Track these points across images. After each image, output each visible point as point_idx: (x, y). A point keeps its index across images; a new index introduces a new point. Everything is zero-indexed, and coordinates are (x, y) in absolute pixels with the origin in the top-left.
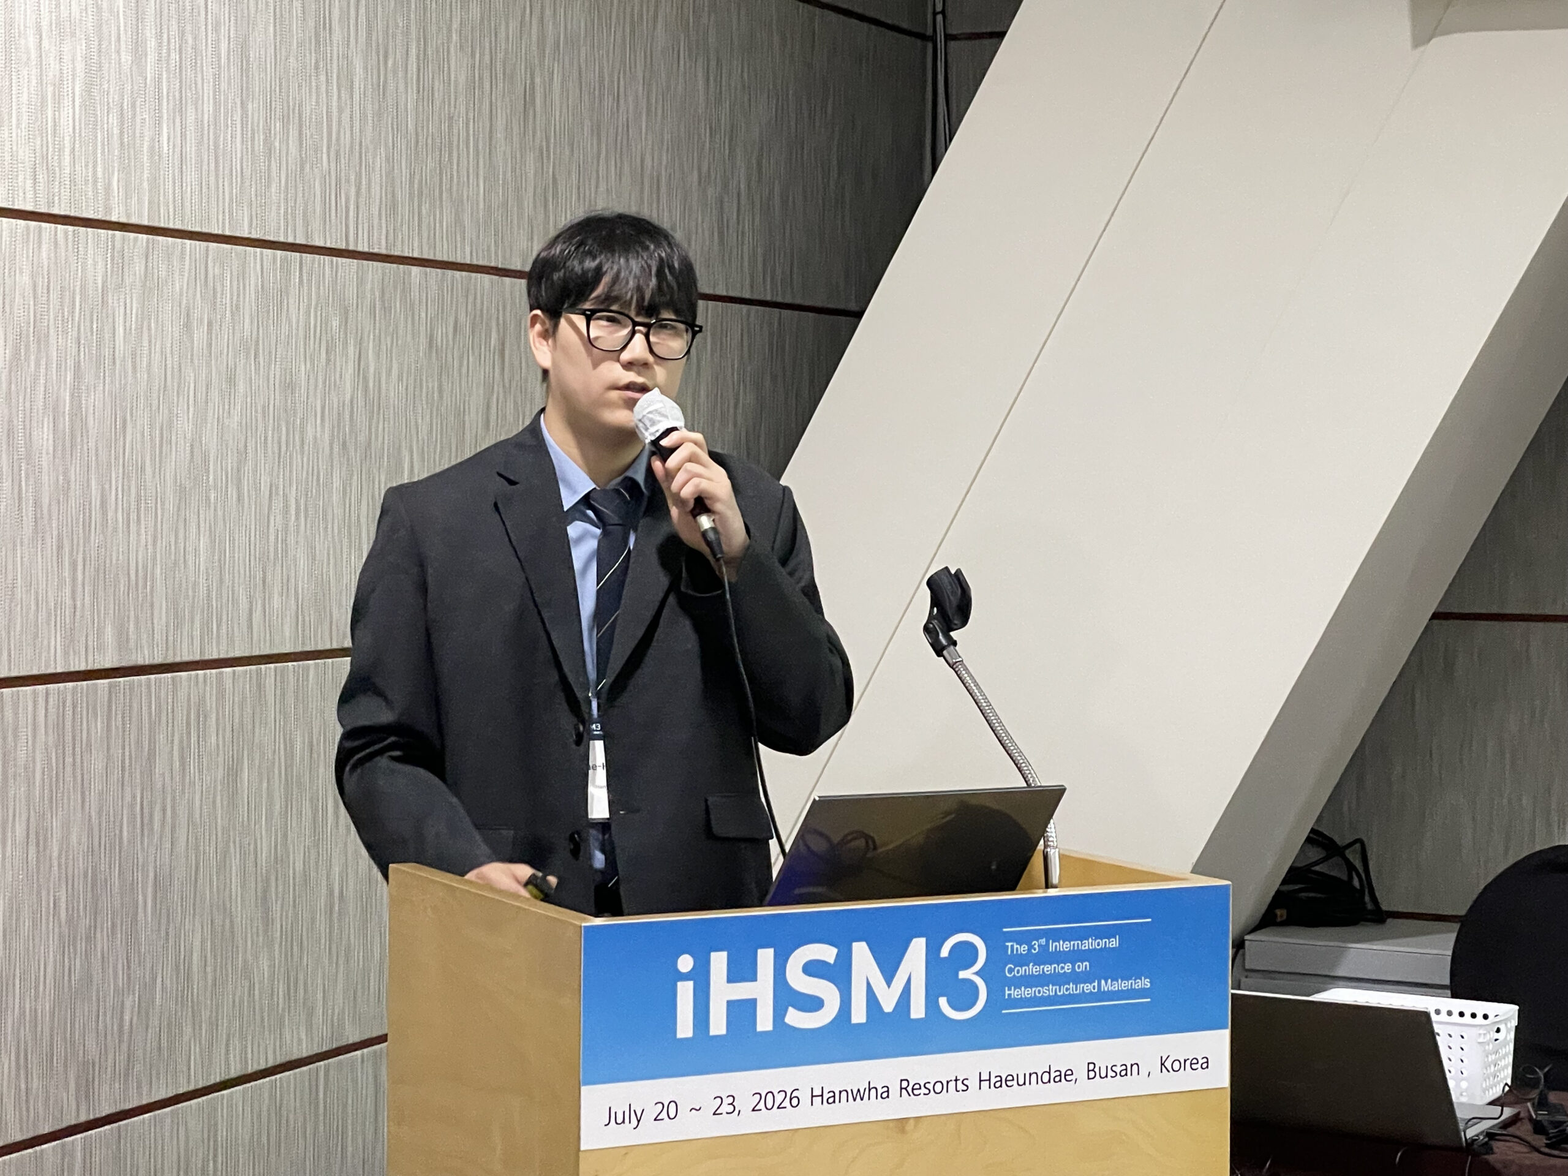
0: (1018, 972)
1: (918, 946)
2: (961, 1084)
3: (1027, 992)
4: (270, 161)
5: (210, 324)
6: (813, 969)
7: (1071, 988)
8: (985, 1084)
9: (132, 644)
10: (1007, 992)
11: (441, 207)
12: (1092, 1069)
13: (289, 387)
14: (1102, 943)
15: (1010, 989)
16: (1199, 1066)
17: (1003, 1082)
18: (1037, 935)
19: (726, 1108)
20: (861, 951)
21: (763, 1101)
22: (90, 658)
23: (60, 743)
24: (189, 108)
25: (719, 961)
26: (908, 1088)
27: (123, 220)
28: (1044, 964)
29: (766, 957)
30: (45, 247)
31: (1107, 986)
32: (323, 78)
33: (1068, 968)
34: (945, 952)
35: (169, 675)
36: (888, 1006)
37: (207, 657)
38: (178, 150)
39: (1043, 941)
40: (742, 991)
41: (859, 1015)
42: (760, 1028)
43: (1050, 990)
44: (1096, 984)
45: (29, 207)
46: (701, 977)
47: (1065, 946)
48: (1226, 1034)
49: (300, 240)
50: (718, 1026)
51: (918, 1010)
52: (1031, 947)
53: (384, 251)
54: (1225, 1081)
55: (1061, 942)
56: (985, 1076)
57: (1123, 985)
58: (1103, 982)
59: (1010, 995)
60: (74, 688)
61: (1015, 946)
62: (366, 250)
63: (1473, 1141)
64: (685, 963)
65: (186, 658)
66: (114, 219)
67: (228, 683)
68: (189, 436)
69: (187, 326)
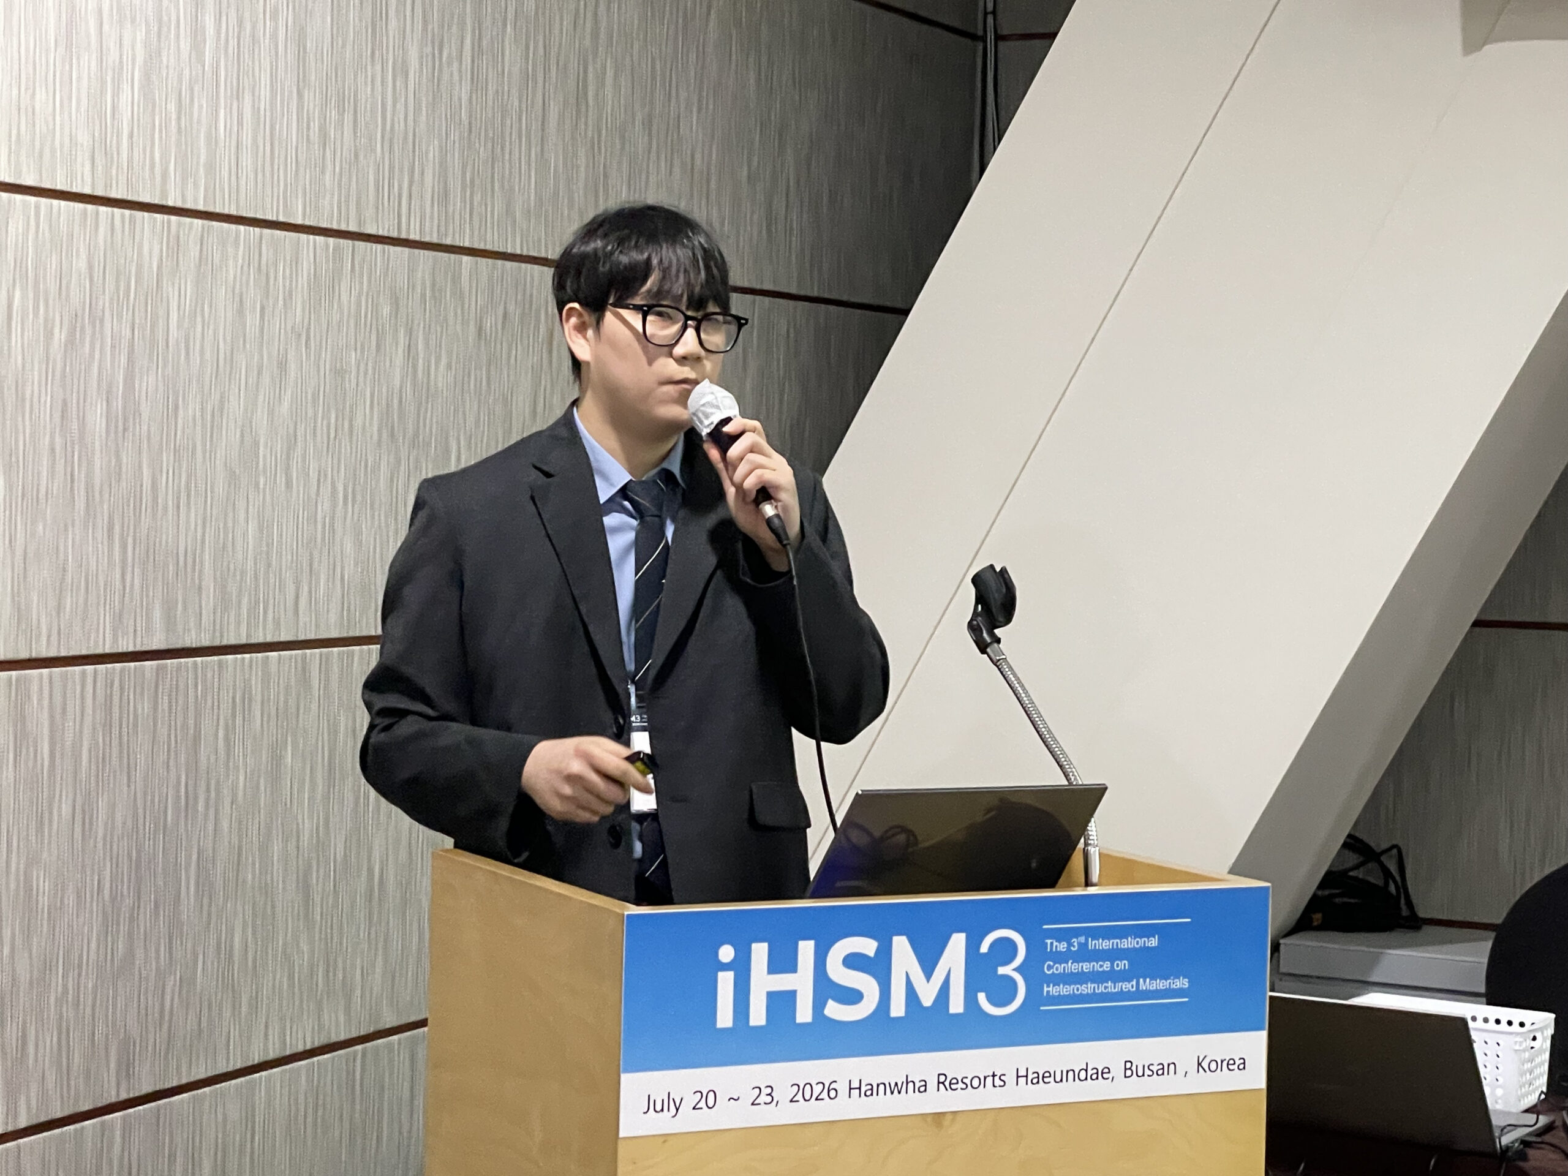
0: (1057, 969)
1: (958, 942)
2: (997, 1079)
3: (1065, 990)
4: (324, 150)
5: (263, 309)
6: (853, 961)
7: (1111, 987)
8: (1022, 1080)
9: (180, 628)
10: (1046, 989)
11: (493, 196)
12: (1129, 1068)
13: (339, 373)
14: (1141, 941)
15: (1048, 986)
16: (1235, 1067)
17: (1041, 1078)
18: (1077, 932)
19: (764, 1098)
20: (901, 945)
21: (802, 1092)
22: (139, 640)
23: (108, 725)
24: (246, 92)
25: (760, 952)
26: (945, 1082)
27: (179, 204)
28: (1084, 961)
29: (806, 949)
30: (101, 230)
31: (1146, 985)
32: (378, 67)
33: (1107, 966)
34: (984, 948)
35: (216, 658)
36: (927, 998)
37: (253, 641)
38: (234, 137)
39: (1082, 939)
40: (783, 982)
41: (898, 1009)
42: (800, 1019)
43: (1087, 988)
44: (1134, 983)
45: (87, 190)
46: (742, 968)
47: (1105, 944)
48: (1263, 1036)
49: (353, 228)
50: (758, 1016)
51: (957, 1005)
52: (1070, 944)
53: (435, 240)
54: (1262, 1083)
55: (1101, 941)
56: (1022, 1073)
57: (1160, 984)
58: (1141, 980)
59: (1048, 992)
60: (122, 670)
61: (1055, 944)
62: (417, 238)
63: (1507, 1149)
64: (726, 953)
65: (233, 641)
66: (170, 203)
67: (273, 668)
68: (240, 423)
69: (241, 311)
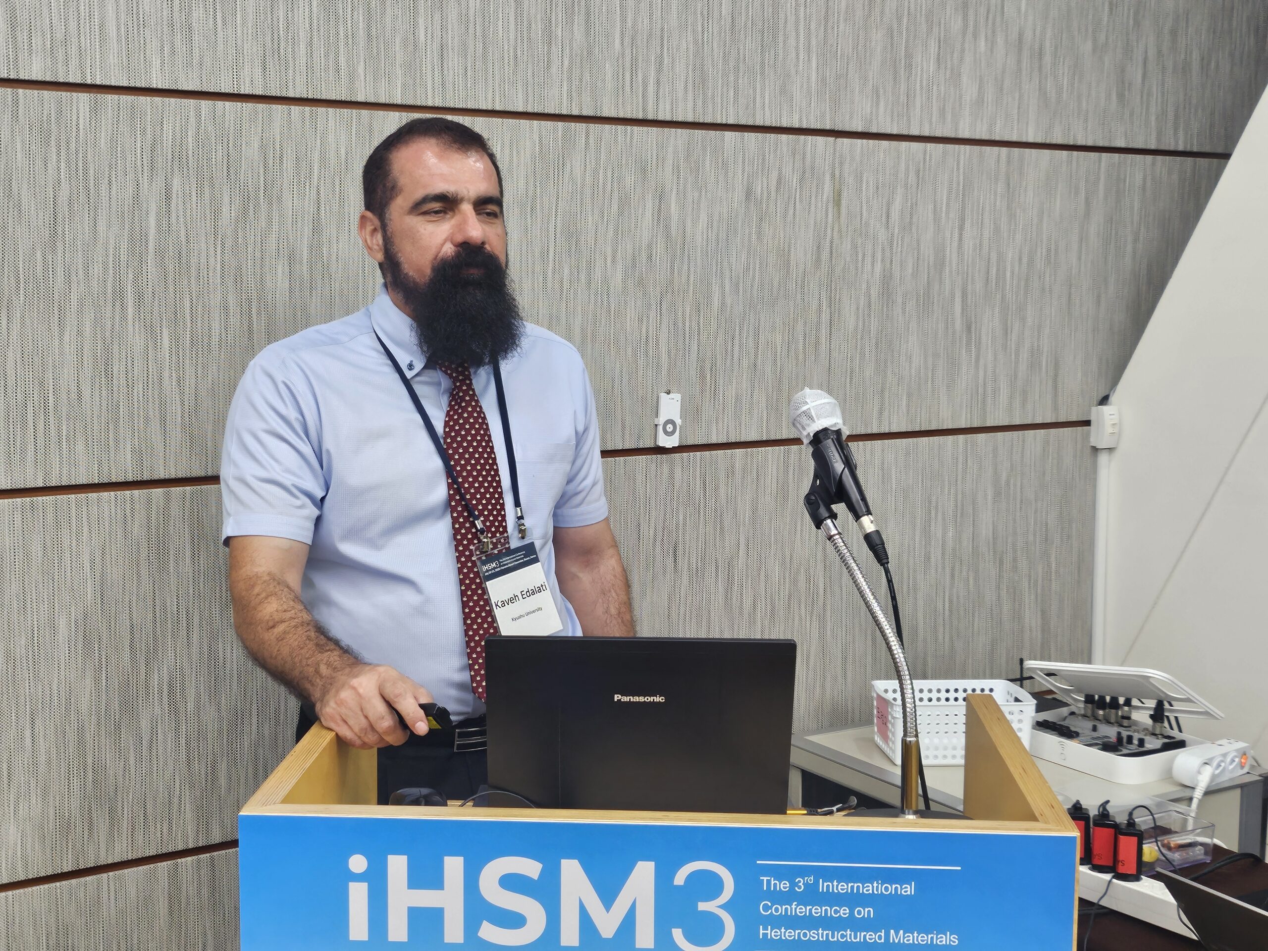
0: (777, 910)
1: (645, 871)
3: (788, 934)
6: (512, 883)
7: (849, 936)
10: (761, 932)
14: (892, 888)
15: (765, 929)
18: (803, 872)
20: (571, 869)
25: (398, 864)
28: (813, 905)
29: (454, 866)
31: (900, 937)
33: (844, 912)
36: (607, 931)
39: (810, 879)
40: (426, 898)
41: (570, 938)
42: (448, 939)
43: (819, 935)
44: (882, 934)
46: (377, 879)
47: (842, 887)
50: (398, 932)
51: (645, 940)
52: (793, 884)
55: (835, 883)
57: (920, 938)
58: (892, 932)
59: (765, 935)
61: (773, 883)
64: (358, 863)
